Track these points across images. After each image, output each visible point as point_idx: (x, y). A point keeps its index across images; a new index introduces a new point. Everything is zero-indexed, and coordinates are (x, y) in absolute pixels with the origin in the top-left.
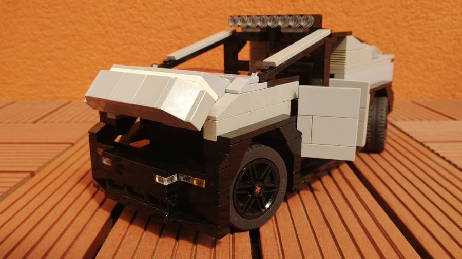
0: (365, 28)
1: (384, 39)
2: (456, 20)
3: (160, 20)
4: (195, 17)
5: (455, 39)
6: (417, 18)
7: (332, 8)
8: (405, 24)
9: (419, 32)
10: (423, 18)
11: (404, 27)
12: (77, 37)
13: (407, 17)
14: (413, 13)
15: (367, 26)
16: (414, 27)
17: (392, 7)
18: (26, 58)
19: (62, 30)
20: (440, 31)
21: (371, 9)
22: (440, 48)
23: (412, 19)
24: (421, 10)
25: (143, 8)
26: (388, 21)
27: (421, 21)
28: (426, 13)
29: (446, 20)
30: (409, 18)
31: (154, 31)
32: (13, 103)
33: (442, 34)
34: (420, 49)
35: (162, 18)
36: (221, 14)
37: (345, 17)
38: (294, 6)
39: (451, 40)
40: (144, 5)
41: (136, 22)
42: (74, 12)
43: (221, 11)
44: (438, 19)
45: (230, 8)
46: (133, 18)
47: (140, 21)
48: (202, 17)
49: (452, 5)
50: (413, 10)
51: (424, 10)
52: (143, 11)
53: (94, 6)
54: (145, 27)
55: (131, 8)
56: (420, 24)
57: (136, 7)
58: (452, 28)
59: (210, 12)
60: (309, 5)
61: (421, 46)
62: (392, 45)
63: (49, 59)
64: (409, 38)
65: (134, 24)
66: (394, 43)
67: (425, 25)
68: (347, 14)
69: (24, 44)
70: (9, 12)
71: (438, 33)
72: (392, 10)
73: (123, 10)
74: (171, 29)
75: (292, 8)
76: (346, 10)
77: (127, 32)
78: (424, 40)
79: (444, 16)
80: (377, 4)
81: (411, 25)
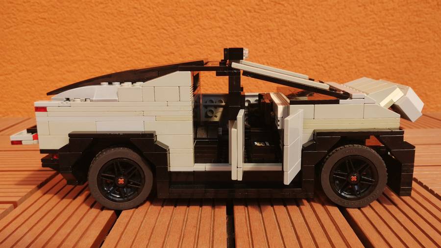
0: (330, 53)
1: (346, 62)
2: (406, 45)
3: (157, 47)
4: (186, 44)
5: (406, 62)
6: (374, 44)
7: (302, 36)
8: (364, 49)
9: (375, 55)
10: (379, 44)
11: (363, 51)
12: (86, 62)
13: (365, 43)
14: (370, 40)
15: (332, 51)
16: (371, 51)
17: (352, 35)
18: (41, 80)
19: (73, 56)
20: (393, 54)
21: (335, 37)
22: (394, 69)
23: (369, 45)
24: (377, 37)
25: (142, 36)
26: (349, 47)
27: (377, 47)
28: (381, 40)
29: (398, 45)
30: (367, 44)
31: (152, 57)
32: (29, 119)
33: (396, 57)
34: (377, 70)
35: (158, 46)
36: (208, 41)
37: (313, 44)
38: (270, 34)
39: (403, 62)
40: (143, 34)
41: (136, 49)
42: (83, 40)
43: (209, 39)
44: (392, 45)
45: (216, 37)
46: (134, 45)
47: (139, 48)
48: (192, 45)
49: (402, 33)
50: (370, 38)
51: (380, 37)
52: (142, 40)
53: (101, 35)
54: (144, 54)
55: (131, 37)
56: (376, 49)
57: (135, 36)
58: (403, 52)
59: (199, 40)
60: (282, 34)
61: (378, 68)
62: (354, 67)
63: (61, 81)
64: (367, 61)
65: (135, 50)
66: (355, 65)
67: (381, 49)
68: (314, 41)
69: (39, 68)
70: (26, 40)
71: (392, 56)
72: (352, 38)
73: (125, 39)
74: (166, 55)
75: (269, 36)
76: (314, 38)
77: (128, 57)
78: (380, 62)
79: (396, 42)
80: (339, 32)
81: (369, 50)
